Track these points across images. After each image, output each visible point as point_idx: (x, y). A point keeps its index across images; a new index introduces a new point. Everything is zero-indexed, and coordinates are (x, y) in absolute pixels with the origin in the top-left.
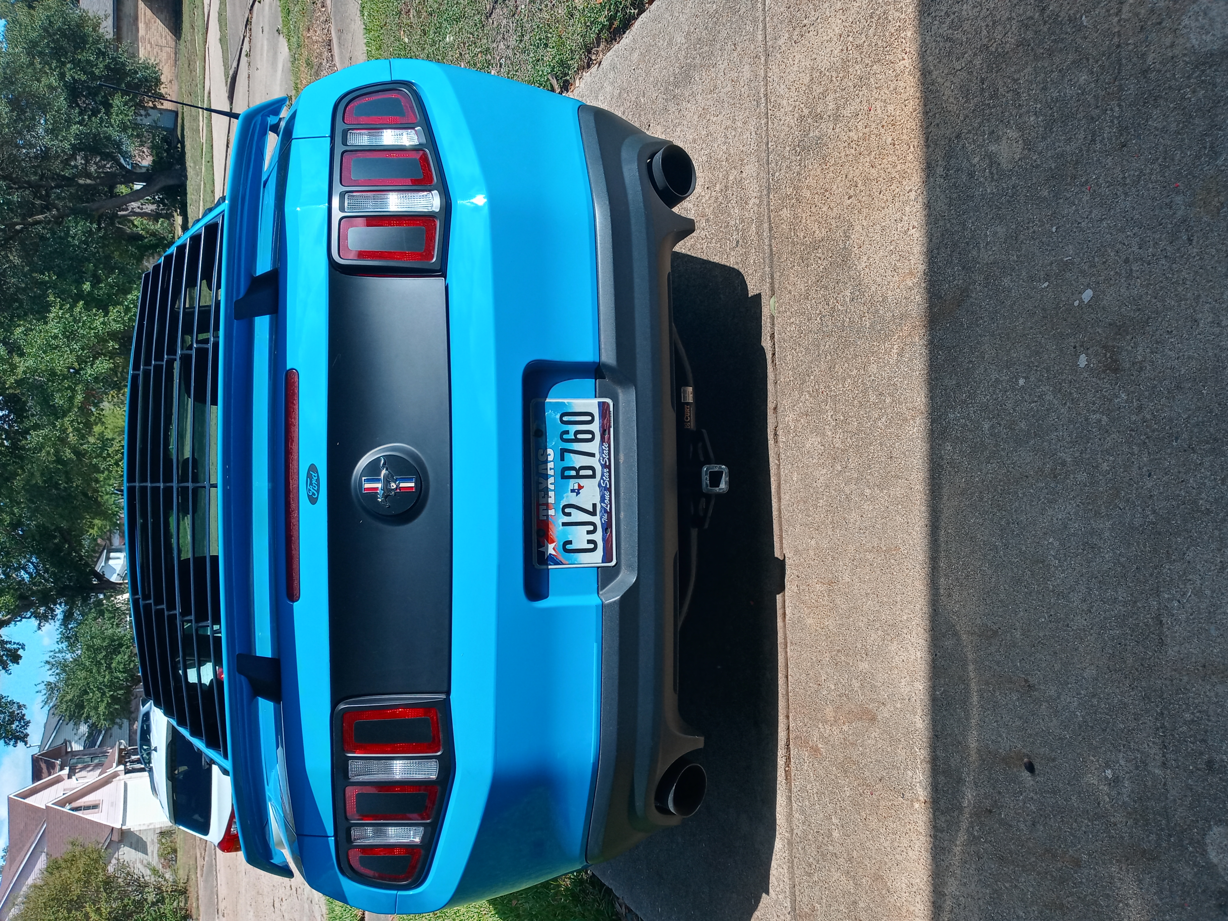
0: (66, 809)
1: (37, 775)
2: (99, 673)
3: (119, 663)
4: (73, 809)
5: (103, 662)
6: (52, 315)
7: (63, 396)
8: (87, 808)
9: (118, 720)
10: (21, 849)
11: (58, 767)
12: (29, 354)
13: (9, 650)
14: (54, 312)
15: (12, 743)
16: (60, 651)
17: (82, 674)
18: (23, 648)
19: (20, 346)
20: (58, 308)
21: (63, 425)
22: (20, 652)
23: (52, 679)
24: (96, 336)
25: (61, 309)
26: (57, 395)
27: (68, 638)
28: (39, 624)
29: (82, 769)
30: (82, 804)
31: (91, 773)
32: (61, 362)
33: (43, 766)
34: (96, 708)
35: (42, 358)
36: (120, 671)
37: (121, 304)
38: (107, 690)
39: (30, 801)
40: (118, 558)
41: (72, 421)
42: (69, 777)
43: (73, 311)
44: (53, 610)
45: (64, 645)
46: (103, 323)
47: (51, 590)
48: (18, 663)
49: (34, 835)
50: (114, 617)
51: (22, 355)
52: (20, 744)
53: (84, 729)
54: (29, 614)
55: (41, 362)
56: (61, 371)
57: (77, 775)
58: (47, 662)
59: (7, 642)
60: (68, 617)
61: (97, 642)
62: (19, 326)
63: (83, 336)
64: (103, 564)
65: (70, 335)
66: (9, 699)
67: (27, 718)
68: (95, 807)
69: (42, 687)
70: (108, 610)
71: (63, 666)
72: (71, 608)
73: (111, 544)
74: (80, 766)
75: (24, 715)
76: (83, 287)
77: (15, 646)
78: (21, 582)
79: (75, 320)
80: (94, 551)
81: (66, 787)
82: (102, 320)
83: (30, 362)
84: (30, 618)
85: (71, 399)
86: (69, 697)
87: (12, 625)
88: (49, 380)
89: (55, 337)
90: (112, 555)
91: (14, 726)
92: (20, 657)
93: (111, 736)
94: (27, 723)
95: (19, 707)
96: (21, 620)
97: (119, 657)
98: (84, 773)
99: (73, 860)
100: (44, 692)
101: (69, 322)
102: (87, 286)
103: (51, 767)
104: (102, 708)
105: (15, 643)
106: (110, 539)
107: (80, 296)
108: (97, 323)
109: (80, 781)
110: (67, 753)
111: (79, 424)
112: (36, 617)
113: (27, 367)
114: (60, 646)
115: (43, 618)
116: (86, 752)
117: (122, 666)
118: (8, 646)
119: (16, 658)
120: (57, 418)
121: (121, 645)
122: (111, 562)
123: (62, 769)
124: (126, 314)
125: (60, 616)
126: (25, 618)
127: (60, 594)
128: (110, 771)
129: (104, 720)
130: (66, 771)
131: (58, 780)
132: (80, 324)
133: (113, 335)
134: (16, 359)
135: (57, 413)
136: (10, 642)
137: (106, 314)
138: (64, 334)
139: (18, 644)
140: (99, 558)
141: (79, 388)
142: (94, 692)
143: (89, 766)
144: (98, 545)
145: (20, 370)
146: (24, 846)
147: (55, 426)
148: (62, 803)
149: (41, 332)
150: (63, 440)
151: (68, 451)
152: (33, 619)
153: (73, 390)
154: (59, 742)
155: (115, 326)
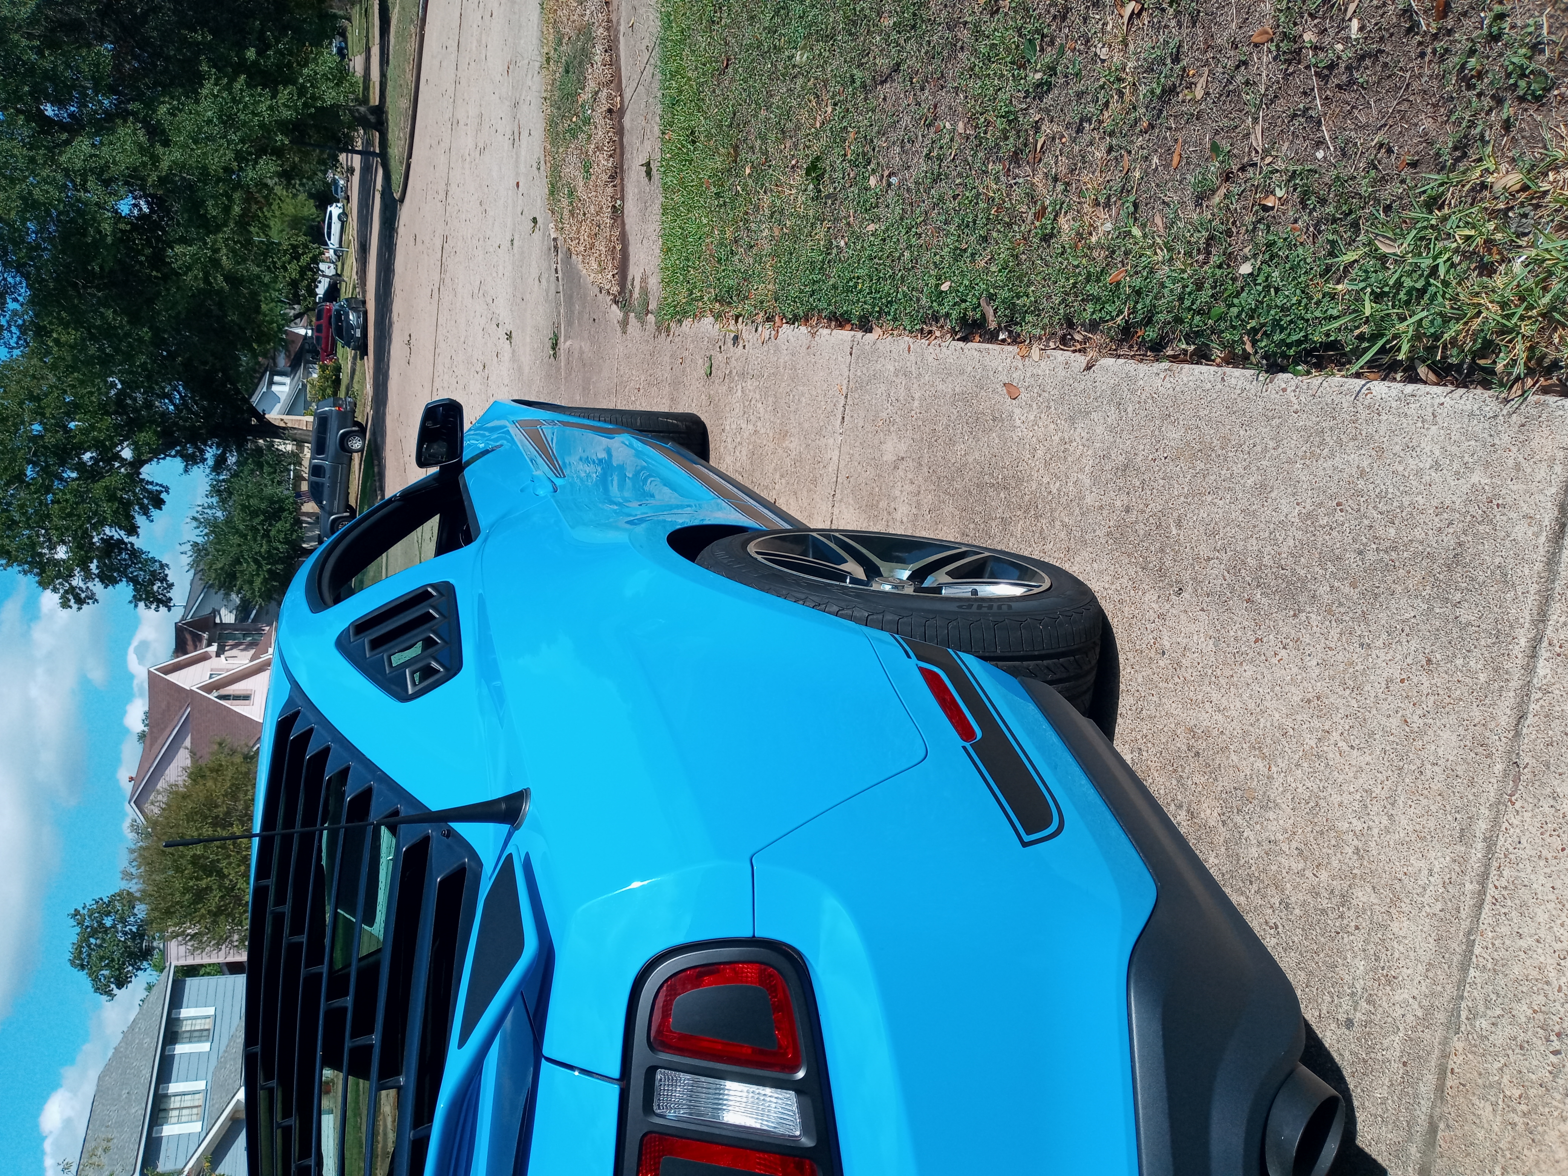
0: (212, 696)
1: (181, 647)
2: (255, 540)
3: (279, 531)
4: (221, 697)
5: (260, 527)
6: (205, 92)
7: (217, 203)
8: (237, 698)
9: (275, 596)
10: (163, 730)
11: (205, 642)
12: (176, 143)
13: (150, 492)
14: (208, 88)
15: (154, 606)
16: (210, 507)
17: (236, 540)
18: (167, 492)
19: (164, 130)
20: (212, 81)
21: (215, 242)
22: (164, 496)
23: (200, 540)
24: (262, 125)
25: (216, 84)
26: (210, 203)
27: (219, 492)
28: (186, 466)
29: (233, 647)
30: (231, 693)
31: (244, 653)
32: (216, 160)
33: (188, 637)
34: (251, 582)
35: (192, 150)
36: (279, 541)
37: (294, 82)
38: (264, 562)
39: (173, 678)
40: (284, 384)
41: (227, 239)
42: (218, 655)
43: (232, 88)
44: (202, 452)
45: (215, 500)
46: (271, 108)
47: (200, 428)
48: (161, 509)
49: (177, 718)
50: (275, 472)
51: (166, 143)
52: (163, 609)
53: (236, 599)
54: (173, 453)
55: (190, 156)
56: (215, 171)
57: (227, 654)
58: (194, 519)
59: (148, 483)
60: (220, 464)
61: (254, 502)
62: (163, 103)
63: (244, 124)
64: (265, 390)
65: (228, 120)
66: (150, 556)
67: (170, 579)
68: (246, 697)
69: (187, 547)
70: (268, 463)
71: (213, 525)
72: (224, 453)
73: (275, 364)
74: (231, 642)
75: (167, 575)
76: (245, 54)
77: (158, 488)
78: (164, 415)
79: (234, 100)
80: (255, 371)
81: (214, 667)
82: (269, 103)
83: (177, 155)
84: (174, 456)
85: (227, 210)
86: (219, 565)
87: (154, 463)
88: (199, 180)
89: (209, 122)
90: (277, 378)
91: (155, 588)
92: (163, 502)
93: (267, 613)
94: (171, 586)
95: (162, 566)
96: (164, 458)
97: (279, 525)
98: (235, 652)
99: (218, 770)
100: (190, 553)
101: (227, 103)
102: (251, 54)
103: (197, 639)
104: (258, 582)
105: (157, 484)
106: (274, 359)
107: (242, 67)
108: (262, 107)
109: (231, 661)
110: (216, 624)
111: (235, 243)
112: (182, 456)
113: (173, 161)
114: (210, 500)
115: (191, 460)
116: (238, 627)
117: (282, 536)
118: (150, 487)
119: (159, 503)
120: (209, 233)
121: (282, 510)
122: (275, 388)
123: (209, 645)
124: (299, 98)
125: (210, 462)
126: (170, 456)
127: (212, 434)
128: (264, 657)
129: (260, 597)
130: (214, 648)
131: (205, 657)
132: (241, 106)
133: (283, 126)
134: (159, 149)
135: (209, 226)
136: (152, 483)
137: (274, 97)
138: (220, 118)
139: (161, 485)
140: (260, 379)
141: (237, 196)
142: (248, 563)
143: (241, 644)
144: (258, 363)
145: (165, 165)
146: (166, 727)
147: (205, 243)
148: (209, 688)
149: (191, 113)
150: (216, 263)
151: (220, 278)
152: (179, 459)
153: (230, 198)
154: (207, 611)
155: (287, 114)
